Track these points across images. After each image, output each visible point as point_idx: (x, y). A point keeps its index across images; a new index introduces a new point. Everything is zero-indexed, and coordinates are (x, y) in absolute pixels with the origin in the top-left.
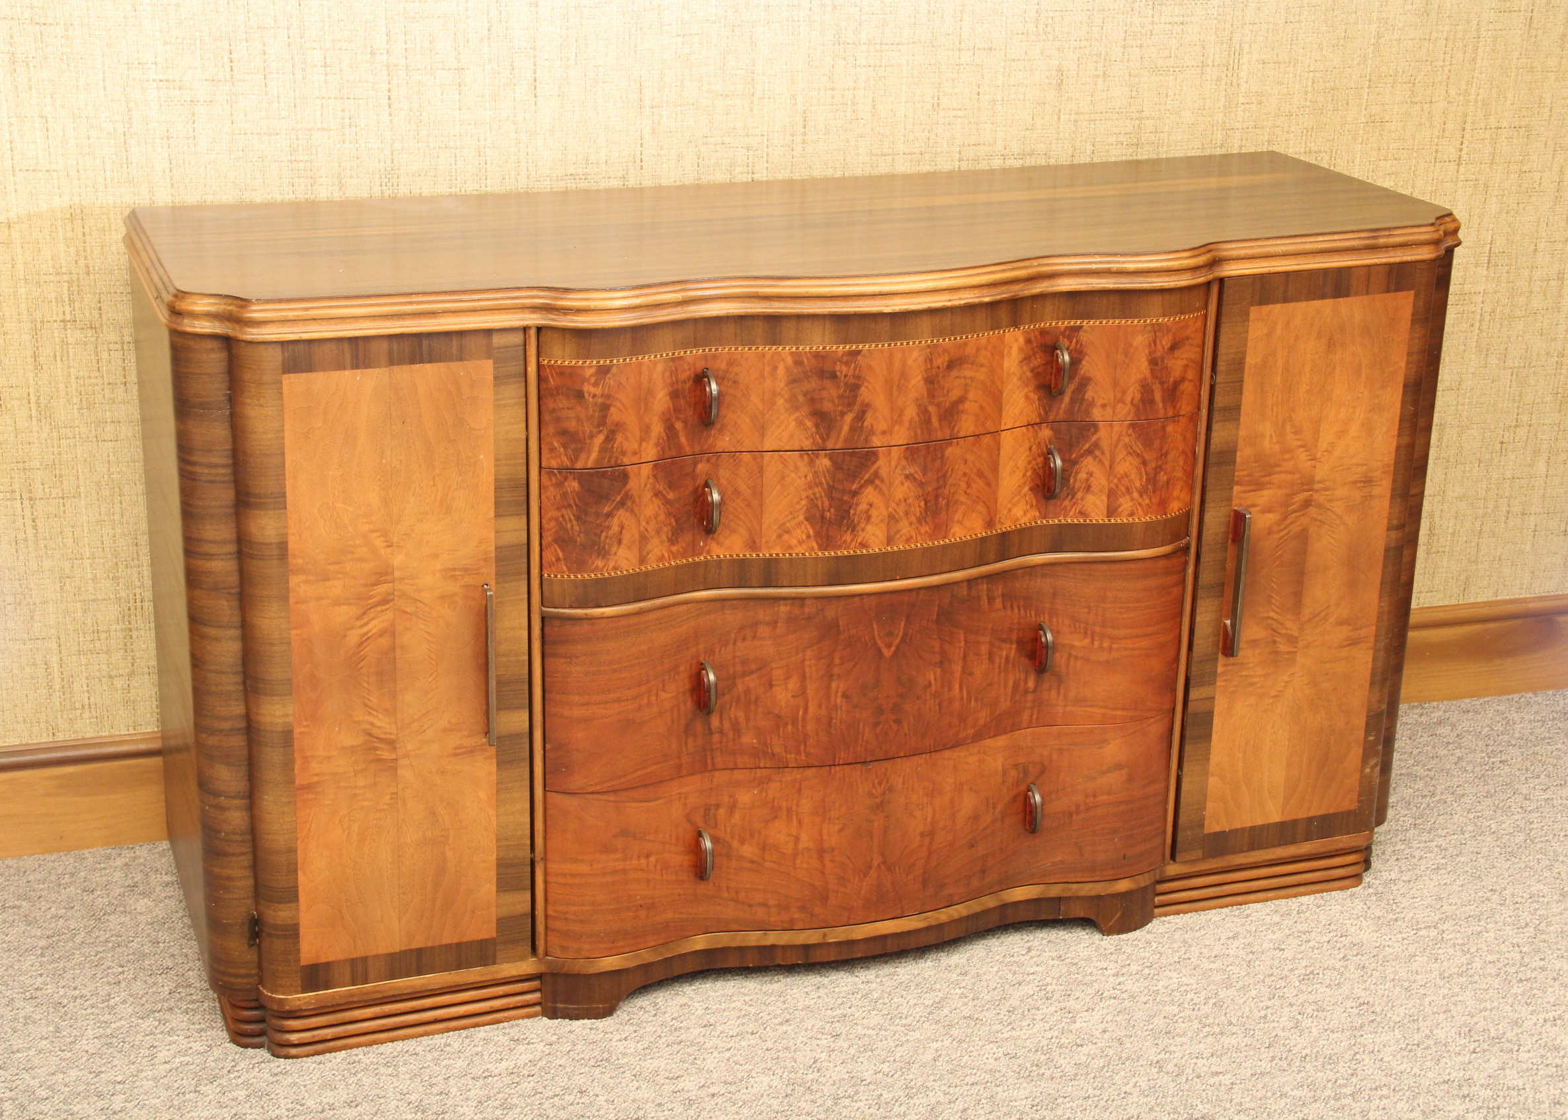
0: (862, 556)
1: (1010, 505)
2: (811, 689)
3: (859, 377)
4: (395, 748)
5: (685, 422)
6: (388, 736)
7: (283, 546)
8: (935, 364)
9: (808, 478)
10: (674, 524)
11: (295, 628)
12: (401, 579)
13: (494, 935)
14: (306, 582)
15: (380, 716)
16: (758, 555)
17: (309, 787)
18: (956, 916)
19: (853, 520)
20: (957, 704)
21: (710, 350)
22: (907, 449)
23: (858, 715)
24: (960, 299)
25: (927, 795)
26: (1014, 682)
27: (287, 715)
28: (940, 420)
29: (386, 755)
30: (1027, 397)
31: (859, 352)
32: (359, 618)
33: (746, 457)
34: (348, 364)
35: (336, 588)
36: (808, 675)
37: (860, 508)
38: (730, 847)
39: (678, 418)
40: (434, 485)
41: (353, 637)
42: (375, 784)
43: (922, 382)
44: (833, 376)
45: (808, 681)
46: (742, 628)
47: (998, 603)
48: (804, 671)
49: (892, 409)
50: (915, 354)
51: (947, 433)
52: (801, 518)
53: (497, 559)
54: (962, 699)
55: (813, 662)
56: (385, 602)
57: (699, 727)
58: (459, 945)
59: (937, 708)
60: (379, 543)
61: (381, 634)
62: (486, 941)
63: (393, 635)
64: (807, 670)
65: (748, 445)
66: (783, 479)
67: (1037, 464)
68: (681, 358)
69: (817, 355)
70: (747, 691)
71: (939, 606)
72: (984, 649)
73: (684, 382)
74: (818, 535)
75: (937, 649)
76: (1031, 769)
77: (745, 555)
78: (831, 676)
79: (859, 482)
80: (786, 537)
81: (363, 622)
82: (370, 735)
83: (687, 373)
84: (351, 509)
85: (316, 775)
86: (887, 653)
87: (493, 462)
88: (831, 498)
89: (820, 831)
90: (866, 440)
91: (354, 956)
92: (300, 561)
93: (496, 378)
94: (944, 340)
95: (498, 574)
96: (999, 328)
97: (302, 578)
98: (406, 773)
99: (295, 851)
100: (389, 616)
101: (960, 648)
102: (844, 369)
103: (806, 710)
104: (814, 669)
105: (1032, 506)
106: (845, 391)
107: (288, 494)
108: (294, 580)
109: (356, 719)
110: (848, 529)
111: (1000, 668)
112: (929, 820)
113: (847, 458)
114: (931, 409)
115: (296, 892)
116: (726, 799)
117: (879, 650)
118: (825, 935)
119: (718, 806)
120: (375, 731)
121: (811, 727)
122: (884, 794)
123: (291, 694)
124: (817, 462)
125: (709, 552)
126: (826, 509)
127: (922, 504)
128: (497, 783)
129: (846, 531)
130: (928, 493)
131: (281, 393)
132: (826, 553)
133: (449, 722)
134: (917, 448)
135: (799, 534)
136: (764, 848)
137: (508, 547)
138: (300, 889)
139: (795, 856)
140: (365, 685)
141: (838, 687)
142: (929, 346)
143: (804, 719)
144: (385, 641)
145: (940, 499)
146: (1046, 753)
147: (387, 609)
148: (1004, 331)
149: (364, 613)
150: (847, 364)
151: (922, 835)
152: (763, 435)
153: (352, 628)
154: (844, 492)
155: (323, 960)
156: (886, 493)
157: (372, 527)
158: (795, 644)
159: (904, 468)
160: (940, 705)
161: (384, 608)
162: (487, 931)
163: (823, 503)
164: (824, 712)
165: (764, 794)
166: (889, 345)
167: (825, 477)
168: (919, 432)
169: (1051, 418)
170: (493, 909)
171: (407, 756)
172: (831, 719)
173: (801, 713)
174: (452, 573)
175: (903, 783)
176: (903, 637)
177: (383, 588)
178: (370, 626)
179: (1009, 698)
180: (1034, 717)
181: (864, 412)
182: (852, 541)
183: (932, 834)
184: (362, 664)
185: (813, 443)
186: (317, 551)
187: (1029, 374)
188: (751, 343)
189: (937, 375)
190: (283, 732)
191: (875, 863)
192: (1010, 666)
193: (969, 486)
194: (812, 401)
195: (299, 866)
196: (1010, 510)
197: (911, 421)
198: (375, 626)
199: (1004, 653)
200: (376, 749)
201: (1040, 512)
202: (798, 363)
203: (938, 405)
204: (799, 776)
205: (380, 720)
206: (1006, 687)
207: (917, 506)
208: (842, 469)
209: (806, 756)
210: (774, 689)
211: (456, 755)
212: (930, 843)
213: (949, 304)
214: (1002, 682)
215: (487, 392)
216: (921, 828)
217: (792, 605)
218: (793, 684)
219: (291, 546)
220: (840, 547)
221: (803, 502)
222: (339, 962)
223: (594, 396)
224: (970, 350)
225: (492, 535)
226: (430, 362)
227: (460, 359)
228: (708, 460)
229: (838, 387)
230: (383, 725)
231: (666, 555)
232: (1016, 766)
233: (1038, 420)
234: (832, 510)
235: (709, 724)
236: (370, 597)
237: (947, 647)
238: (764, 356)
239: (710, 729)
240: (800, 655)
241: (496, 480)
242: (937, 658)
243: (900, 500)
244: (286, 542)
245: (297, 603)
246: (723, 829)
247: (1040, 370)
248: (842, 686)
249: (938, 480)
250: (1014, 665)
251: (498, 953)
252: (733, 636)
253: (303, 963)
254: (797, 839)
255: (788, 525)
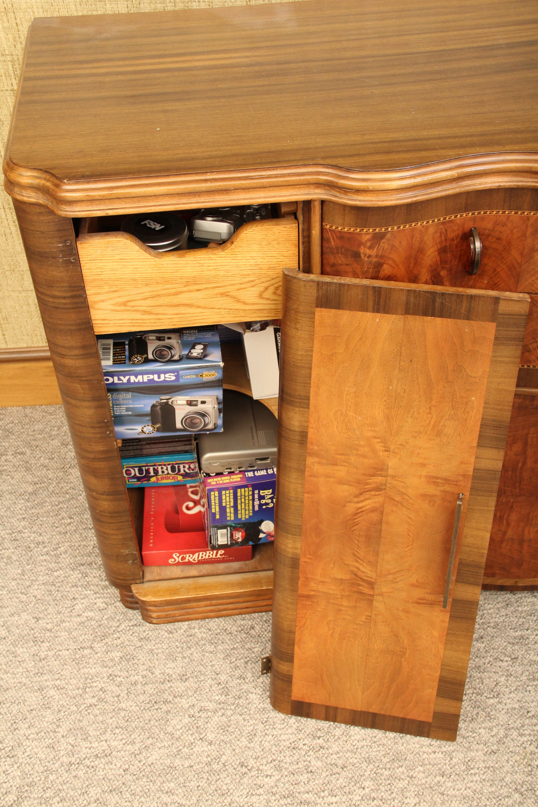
4: (373, 588)
6: (369, 579)
7: (304, 435)
11: (308, 493)
12: (393, 477)
13: (430, 720)
14: (319, 463)
15: (365, 565)
17: (308, 597)
27: (296, 548)
29: (366, 590)
32: (355, 497)
34: (370, 307)
35: (341, 472)
40: (430, 413)
41: (351, 508)
42: (356, 607)
53: (474, 478)
56: (378, 489)
58: (404, 719)
60: (379, 447)
61: (373, 510)
62: (424, 722)
63: (382, 513)
81: (359, 499)
82: (356, 575)
84: (360, 418)
85: (314, 591)
87: (483, 405)
91: (328, 704)
92: (316, 448)
93: (496, 338)
95: (472, 488)
97: (317, 460)
98: (379, 605)
99: (294, 633)
100: (380, 499)
107: (311, 398)
108: (310, 460)
109: (346, 562)
115: (293, 657)
120: (359, 573)
123: (300, 536)
128: (448, 629)
131: (313, 322)
133: (417, 581)
137: (484, 470)
138: (295, 656)
140: (357, 542)
144: (374, 516)
147: (380, 495)
149: (361, 494)
153: (350, 502)
155: (307, 701)
157: (374, 434)
161: (377, 493)
162: (427, 717)
170: (432, 705)
171: (381, 594)
174: (435, 480)
177: (378, 480)
178: (364, 503)
184: (354, 528)
186: (329, 443)
190: (292, 558)
195: (296, 642)
198: (368, 504)
200: (359, 585)
205: (364, 567)
211: (419, 603)
215: (487, 349)
219: (310, 435)
222: (319, 705)
225: (473, 460)
226: (441, 316)
227: (468, 318)
230: (367, 571)
236: (367, 484)
241: (483, 419)
244: (307, 432)
245: (310, 476)
251: (431, 732)
253: (293, 698)
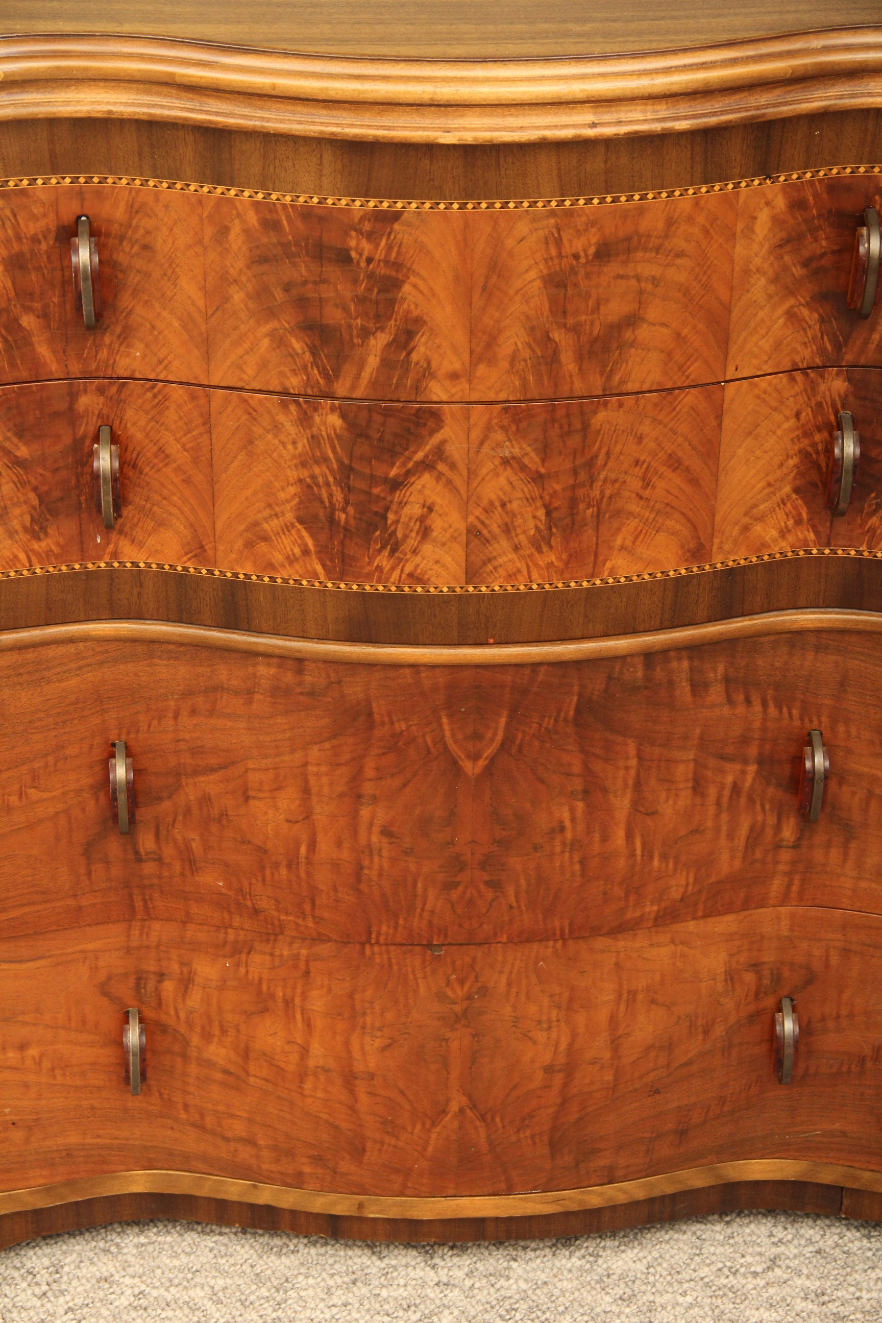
0: (414, 597)
1: (745, 520)
2: (322, 812)
3: (397, 265)
5: (44, 315)
8: (567, 249)
9: (300, 445)
10: (36, 502)
16: (210, 572)
18: (621, 1199)
19: (395, 532)
20: (621, 864)
21: (89, 180)
22: (506, 410)
23: (412, 867)
24: (619, 123)
25: (559, 1007)
26: (752, 829)
28: (580, 359)
30: (791, 315)
31: (396, 216)
33: (178, 393)
36: (314, 790)
37: (407, 511)
38: (186, 1043)
39: (28, 309)
43: (538, 283)
44: (344, 258)
45: (315, 799)
46: (188, 693)
47: (716, 693)
48: (306, 781)
49: (472, 332)
50: (523, 228)
51: (597, 383)
52: (290, 516)
54: (632, 855)
55: (324, 769)
57: (114, 847)
59: (577, 867)
64: (313, 781)
65: (179, 370)
66: (251, 442)
67: (814, 445)
68: (23, 192)
69: (307, 213)
70: (205, 800)
71: (580, 695)
72: (683, 772)
73: (35, 240)
74: (323, 552)
75: (576, 769)
76: (786, 973)
77: (185, 569)
78: (359, 797)
79: (404, 464)
80: (262, 547)
83: (42, 223)
86: (471, 768)
88: (348, 489)
89: (347, 1045)
90: (417, 388)
94: (589, 201)
96: (724, 178)
101: (627, 768)
102: (367, 247)
103: (312, 845)
104: (325, 780)
105: (798, 522)
106: (369, 289)
110: (383, 547)
111: (718, 803)
112: (563, 1047)
113: (378, 418)
114: (556, 335)
116: (175, 968)
117: (454, 762)
118: (361, 1206)
119: (161, 976)
121: (323, 878)
122: (469, 997)
124: (317, 419)
125: (115, 555)
126: (339, 506)
127: (541, 513)
129: (380, 551)
130: (554, 495)
132: (342, 586)
134: (528, 409)
135: (288, 544)
136: (246, 1054)
139: (302, 1076)
141: (373, 816)
142: (553, 213)
143: (309, 862)
145: (582, 506)
146: (817, 952)
148: (737, 185)
150: (370, 236)
151: (549, 1069)
152: (208, 357)
154: (373, 479)
156: (463, 490)
158: (288, 735)
159: (499, 445)
160: (582, 862)
163: (331, 496)
164: (345, 854)
165: (242, 970)
166: (463, 206)
167: (333, 448)
168: (531, 379)
169: (849, 358)
172: (361, 868)
173: (303, 850)
175: (509, 985)
176: (503, 744)
179: (740, 855)
180: (795, 888)
181: (410, 335)
182: (393, 569)
183: (570, 1069)
185: (308, 383)
187: (798, 271)
188: (174, 175)
189: (573, 271)
191: (454, 1107)
192: (743, 800)
193: (646, 483)
194: (302, 303)
196: (746, 529)
197: (513, 358)
199: (729, 779)
201: (817, 533)
202: (270, 224)
203: (576, 329)
204: (304, 952)
206: (731, 836)
207: (529, 516)
208: (368, 437)
209: (316, 923)
210: (252, 802)
212: (565, 1086)
213: (591, 133)
214: (724, 828)
216: (547, 1058)
217: (279, 666)
218: (288, 800)
220: (369, 577)
221: (292, 490)
224: (653, 222)
228: (101, 391)
229: (355, 282)
231: (22, 556)
232: (755, 966)
233: (818, 361)
234: (351, 510)
235: (135, 845)
237: (598, 766)
238: (200, 202)
239: (137, 853)
240: (299, 755)
242: (577, 784)
243: (491, 503)
246: (172, 1012)
247: (826, 262)
248: (382, 816)
249: (575, 472)
250: (751, 799)
252: (172, 704)
254: (305, 1051)
255: (265, 526)
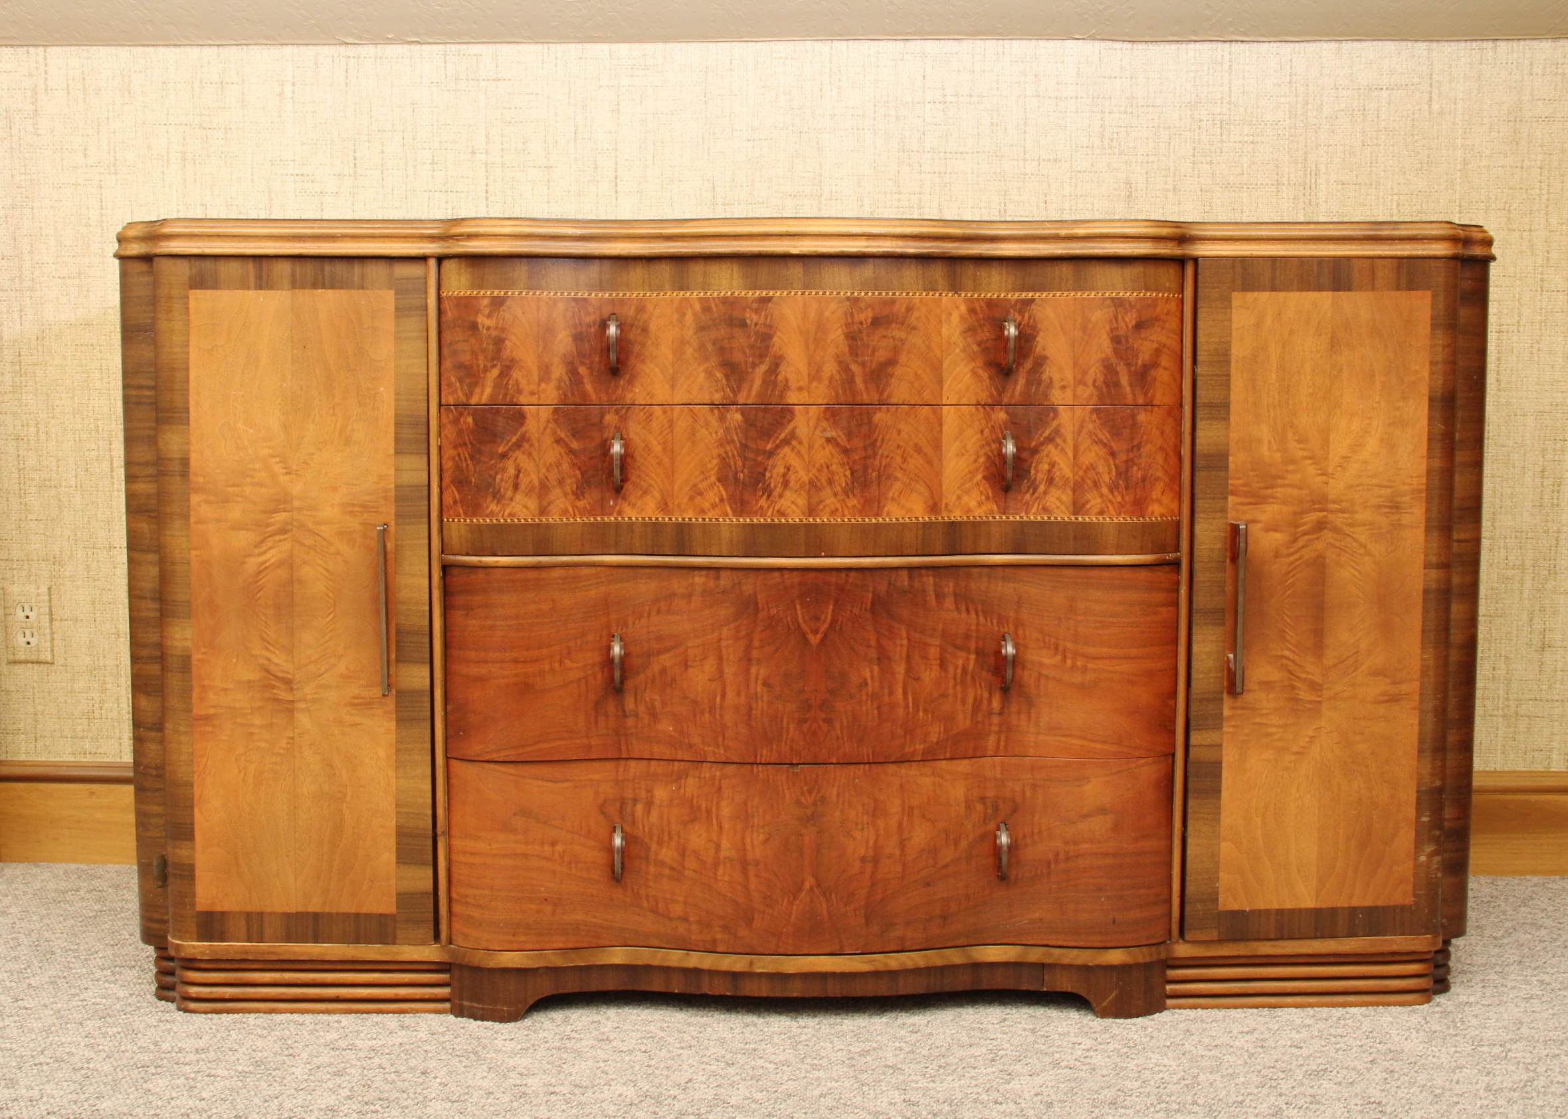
0: (780, 526)
1: (959, 492)
2: (729, 670)
3: (770, 327)
4: (292, 689)
5: (591, 369)
6: (285, 675)
7: (185, 462)
8: (856, 320)
9: (719, 434)
10: (580, 477)
11: (196, 549)
12: (300, 509)
13: (393, 910)
14: (207, 502)
15: (277, 652)
16: (670, 519)
17: (207, 718)
18: (910, 965)
19: (769, 484)
20: (901, 711)
21: (618, 295)
22: (828, 409)
23: (781, 708)
24: (878, 247)
25: (868, 814)
26: (975, 699)
27: (185, 639)
28: (865, 382)
29: (284, 695)
30: (974, 373)
31: (769, 299)
32: (256, 546)
33: (657, 410)
34: (252, 285)
35: (236, 512)
36: (725, 657)
37: (775, 471)
38: (648, 849)
39: (583, 363)
40: (334, 414)
41: (252, 564)
42: (272, 725)
43: (842, 337)
44: (743, 324)
45: (725, 663)
46: (656, 601)
47: (949, 602)
48: (720, 651)
49: (809, 364)
50: (833, 306)
51: (875, 397)
52: (713, 479)
53: (398, 499)
54: (907, 707)
55: (730, 642)
56: (282, 531)
57: (611, 707)
58: (357, 915)
59: (876, 712)
60: (278, 469)
61: (280, 564)
62: (386, 916)
63: (291, 567)
64: (724, 652)
65: (659, 399)
66: (694, 435)
67: (992, 451)
68: (585, 299)
69: (725, 301)
70: (663, 671)
71: (874, 593)
72: (933, 652)
73: (589, 326)
74: (731, 499)
75: (873, 643)
76: (1001, 805)
77: (657, 519)
78: (750, 660)
79: (774, 442)
80: (699, 498)
81: (261, 550)
82: (268, 671)
83: (593, 317)
84: (252, 431)
85: (214, 707)
86: (814, 640)
87: (393, 396)
88: (745, 459)
89: (743, 838)
90: (781, 397)
91: (249, 909)
92: (201, 480)
93: (397, 309)
94: (866, 294)
95: (398, 516)
96: (934, 290)
97: (203, 497)
98: (303, 720)
99: (192, 786)
100: (287, 546)
101: (902, 645)
102: (755, 318)
103: (723, 696)
104: (731, 650)
105: (987, 498)
106: (756, 341)
107: (192, 409)
108: (195, 499)
109: (253, 652)
110: (763, 494)
111: (955, 678)
112: (871, 843)
113: (760, 415)
114: (853, 367)
115: (192, 831)
116: (643, 794)
117: (804, 635)
118: (751, 963)
119: (635, 801)
120: (272, 668)
121: (729, 718)
122: (815, 804)
123: (190, 618)
124: (729, 416)
125: (620, 513)
126: (740, 469)
127: (848, 473)
128: (397, 742)
129: (761, 496)
130: (854, 462)
131: (188, 308)
132: (741, 520)
133: (347, 669)
134: (841, 408)
135: (711, 497)
136: (683, 852)
137: (408, 486)
138: (197, 827)
139: (716, 865)
140: (263, 618)
141: (758, 674)
142: (848, 299)
143: (721, 707)
144: (282, 573)
145: (870, 470)
146: (1017, 789)
147: (285, 539)
148: (940, 295)
149: (263, 541)
150: (757, 311)
151: (863, 860)
152: (673, 387)
153: (249, 555)
154: (758, 452)
155: (219, 909)
156: (806, 457)
157: (271, 452)
158: (711, 621)
159: (824, 430)
160: (879, 708)
161: (282, 537)
162: (387, 906)
163: (735, 464)
164: (742, 700)
165: (682, 791)
166: (803, 294)
167: (737, 433)
168: (840, 391)
169: (1005, 400)
170: (393, 882)
171: (303, 700)
172: (751, 709)
173: (718, 699)
174: (351, 509)
175: (838, 795)
176: (831, 624)
177: (281, 517)
178: (269, 555)
179: (969, 717)
180: (1002, 743)
181: (777, 365)
182: (769, 507)
183: (876, 860)
184: (259, 595)
185: (724, 397)
186: (218, 471)
187: (975, 348)
188: (660, 288)
189: (860, 331)
190: (182, 656)
191: (807, 886)
192: (969, 678)
193: (904, 460)
194: (722, 350)
195: (196, 801)
196: (959, 498)
197: (831, 379)
198: (272, 556)
199: (960, 662)
200: (273, 687)
201: (998, 506)
202: (707, 309)
203: (863, 365)
204: (718, 773)
205: (277, 656)
206: (963, 702)
207: (842, 475)
208: (755, 426)
209: (725, 750)
210: (690, 670)
211: (354, 705)
212: (873, 873)
214: (959, 696)
215: (388, 323)
216: (862, 851)
217: (707, 576)
218: (710, 665)
219: (193, 463)
220: (755, 513)
221: (715, 462)
222: (236, 913)
223: (488, 328)
224: (899, 308)
225: (392, 472)
226: (333, 287)
227: (362, 287)
228: (617, 412)
229: (749, 337)
230: (280, 660)
231: (570, 509)
232: (983, 799)
233: (990, 401)
234: (746, 471)
235: (623, 705)
236: (268, 525)
237: (885, 642)
238: (672, 301)
239: (624, 711)
240: (716, 634)
241: (396, 415)
242: (873, 653)
243: (821, 466)
244: (189, 459)
245: (197, 523)
246: (641, 828)
247: (989, 344)
248: (763, 672)
249: (865, 448)
250: (973, 678)
251: (399, 932)
252: (647, 608)
253: (199, 908)
254: (718, 847)
255: (700, 486)
